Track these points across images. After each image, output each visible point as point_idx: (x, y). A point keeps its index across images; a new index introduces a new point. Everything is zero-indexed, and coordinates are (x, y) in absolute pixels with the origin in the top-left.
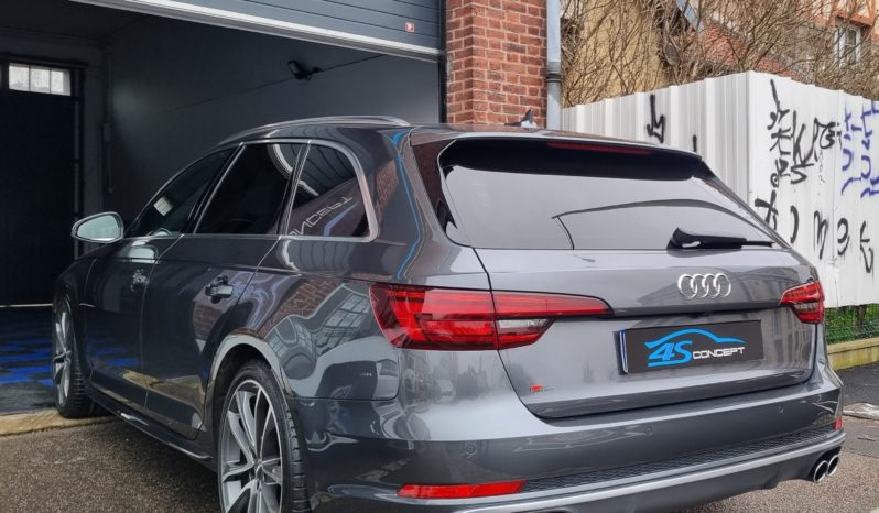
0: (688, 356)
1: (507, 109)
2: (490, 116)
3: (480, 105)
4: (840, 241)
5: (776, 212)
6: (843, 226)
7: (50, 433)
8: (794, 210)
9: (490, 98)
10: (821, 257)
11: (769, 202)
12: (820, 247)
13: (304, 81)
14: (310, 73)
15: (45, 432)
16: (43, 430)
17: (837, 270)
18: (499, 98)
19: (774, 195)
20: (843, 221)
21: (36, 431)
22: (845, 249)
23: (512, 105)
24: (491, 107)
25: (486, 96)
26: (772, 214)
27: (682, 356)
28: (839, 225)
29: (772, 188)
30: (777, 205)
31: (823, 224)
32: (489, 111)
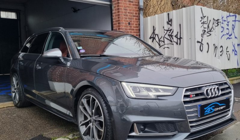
1: (129, 18)
2: (124, 20)
3: (122, 17)
4: (221, 52)
5: (203, 44)
6: (221, 48)
7: (8, 108)
8: (208, 44)
9: (124, 15)
10: (215, 56)
11: (201, 42)
12: (215, 54)
13: (76, 13)
14: (77, 11)
15: (7, 108)
16: (7, 107)
17: (220, 60)
18: (127, 16)
19: (202, 40)
20: (222, 46)
21: (5, 108)
22: (222, 54)
23: (130, 17)
24: (125, 18)
25: (123, 15)
26: (202, 45)
28: (220, 47)
29: (202, 38)
30: (203, 42)
31: (216, 47)
32: (124, 19)
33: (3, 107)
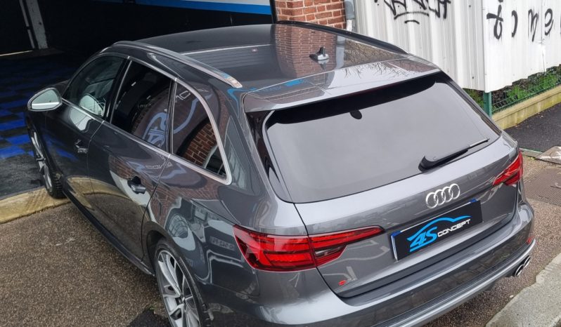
0: (435, 236)
4: (546, 25)
5: (501, 20)
6: (549, 15)
7: (46, 212)
8: (514, 13)
10: (533, 40)
11: (496, 14)
12: (533, 34)
15: (44, 212)
16: (42, 210)
17: (544, 47)
19: (500, 8)
20: (550, 11)
21: (38, 212)
22: (550, 30)
26: (499, 21)
27: (431, 238)
28: (546, 14)
29: (499, 4)
30: (503, 15)
31: (534, 17)
33: (33, 211)
